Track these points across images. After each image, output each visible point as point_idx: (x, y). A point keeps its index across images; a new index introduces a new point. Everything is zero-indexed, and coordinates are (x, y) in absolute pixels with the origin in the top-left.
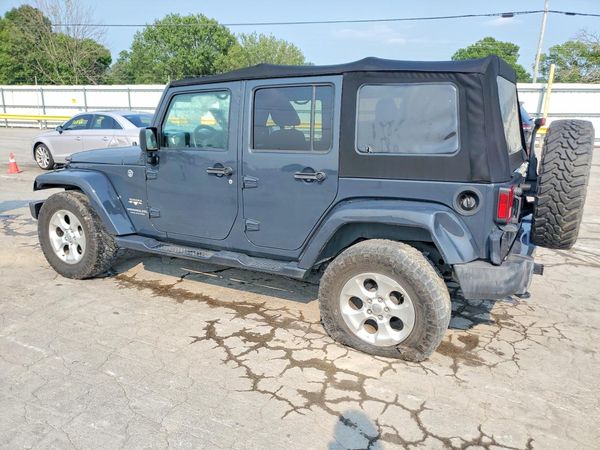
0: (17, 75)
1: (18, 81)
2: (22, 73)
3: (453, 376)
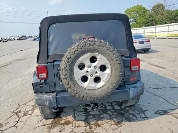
0: (146, 24)
1: (148, 26)
2: (148, 24)
3: (38, 126)
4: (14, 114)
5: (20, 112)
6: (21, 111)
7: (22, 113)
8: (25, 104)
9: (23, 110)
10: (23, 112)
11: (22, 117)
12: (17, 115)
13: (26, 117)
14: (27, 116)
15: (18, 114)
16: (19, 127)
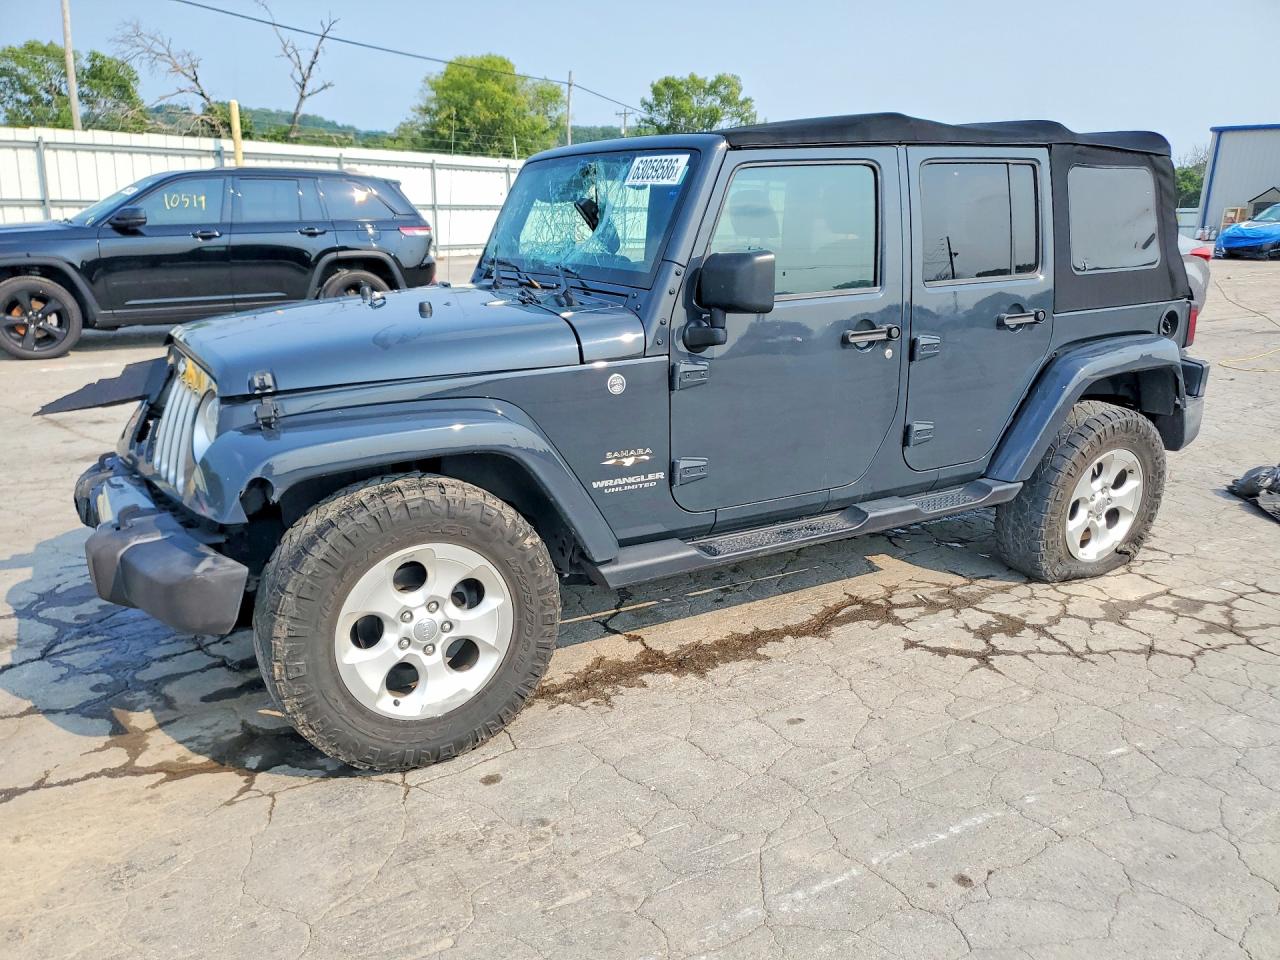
3: (1172, 555)
4: (1247, 629)
5: (1212, 628)
6: (1202, 626)
7: (1202, 615)
8: (1151, 651)
9: (1187, 626)
10: (1195, 615)
11: (1215, 603)
12: (1233, 621)
13: (1195, 596)
14: (1186, 596)
15: (1225, 621)
16: (1243, 580)
